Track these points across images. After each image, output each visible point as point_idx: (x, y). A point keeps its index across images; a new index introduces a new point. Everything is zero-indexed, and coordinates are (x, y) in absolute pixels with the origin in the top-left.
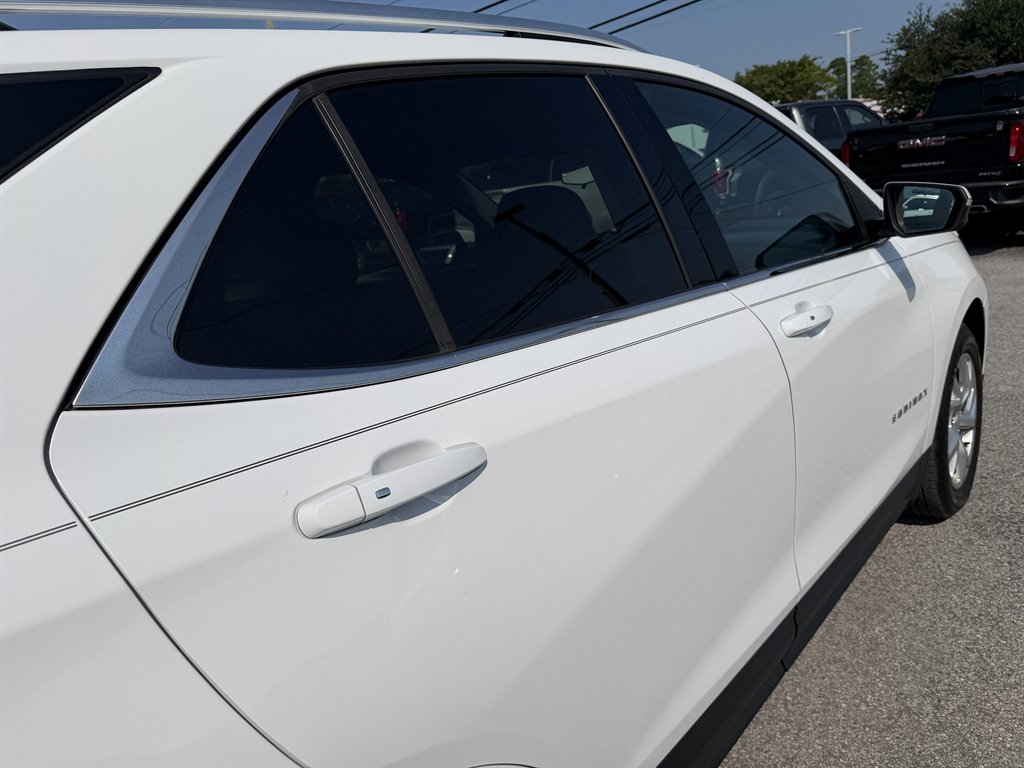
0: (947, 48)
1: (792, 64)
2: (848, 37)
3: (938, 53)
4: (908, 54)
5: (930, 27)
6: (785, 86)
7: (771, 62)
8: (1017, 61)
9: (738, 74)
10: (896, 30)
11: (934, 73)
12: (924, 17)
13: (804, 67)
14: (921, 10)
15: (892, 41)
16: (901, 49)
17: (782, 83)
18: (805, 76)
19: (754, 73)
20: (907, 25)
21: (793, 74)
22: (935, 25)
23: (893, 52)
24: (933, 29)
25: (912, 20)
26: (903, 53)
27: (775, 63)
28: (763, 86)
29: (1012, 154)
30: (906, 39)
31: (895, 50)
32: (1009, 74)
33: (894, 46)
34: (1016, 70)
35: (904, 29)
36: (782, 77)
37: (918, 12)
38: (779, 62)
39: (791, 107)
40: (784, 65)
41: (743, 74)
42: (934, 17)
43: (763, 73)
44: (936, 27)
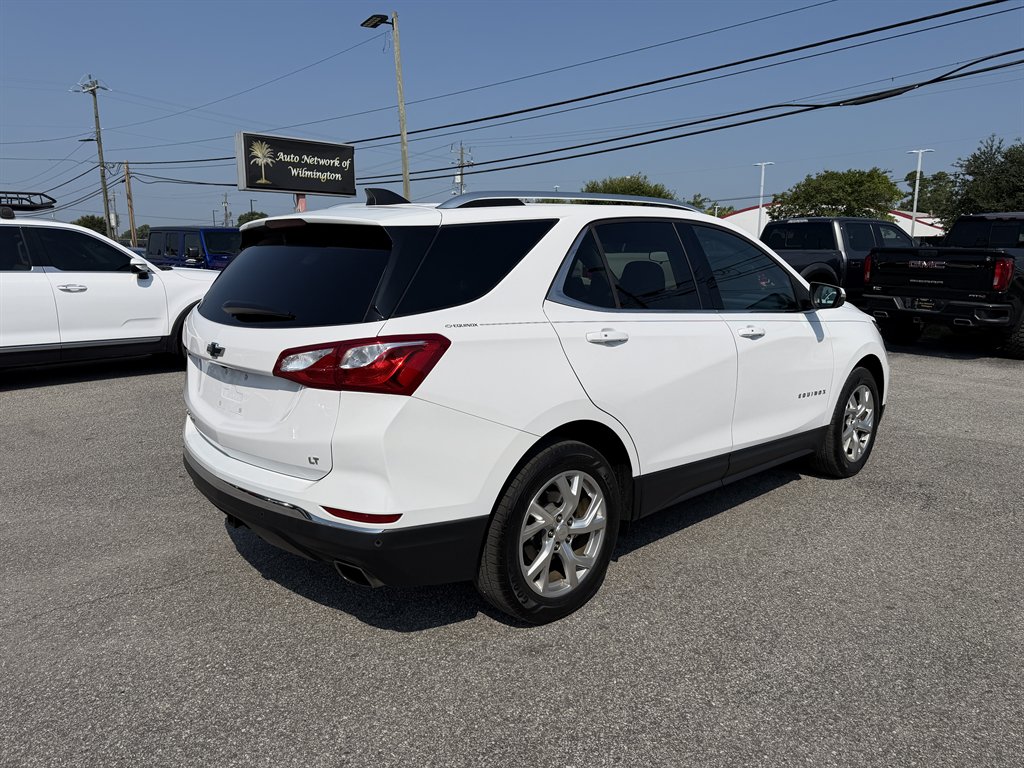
0: (1012, 179)
1: (862, 174)
2: (920, 155)
3: (1004, 183)
4: (975, 180)
5: (1000, 157)
6: (852, 193)
7: (842, 169)
8: (1018, 210)
9: (808, 176)
10: (966, 155)
11: (998, 201)
12: (995, 147)
13: (873, 178)
14: (993, 141)
15: (961, 166)
16: (970, 174)
17: (850, 190)
18: (873, 186)
19: (825, 178)
20: (978, 153)
21: (861, 183)
22: (1006, 156)
23: (961, 176)
24: (1003, 160)
25: (983, 149)
26: (971, 178)
27: (845, 171)
28: (831, 190)
29: (995, 283)
30: (976, 165)
31: (964, 175)
32: (1013, 220)
33: (963, 171)
34: (1018, 218)
35: (974, 156)
36: (851, 185)
37: (990, 143)
38: (849, 171)
39: (833, 220)
40: (854, 174)
41: (814, 177)
42: (1005, 148)
43: (833, 179)
44: (1006, 158)
